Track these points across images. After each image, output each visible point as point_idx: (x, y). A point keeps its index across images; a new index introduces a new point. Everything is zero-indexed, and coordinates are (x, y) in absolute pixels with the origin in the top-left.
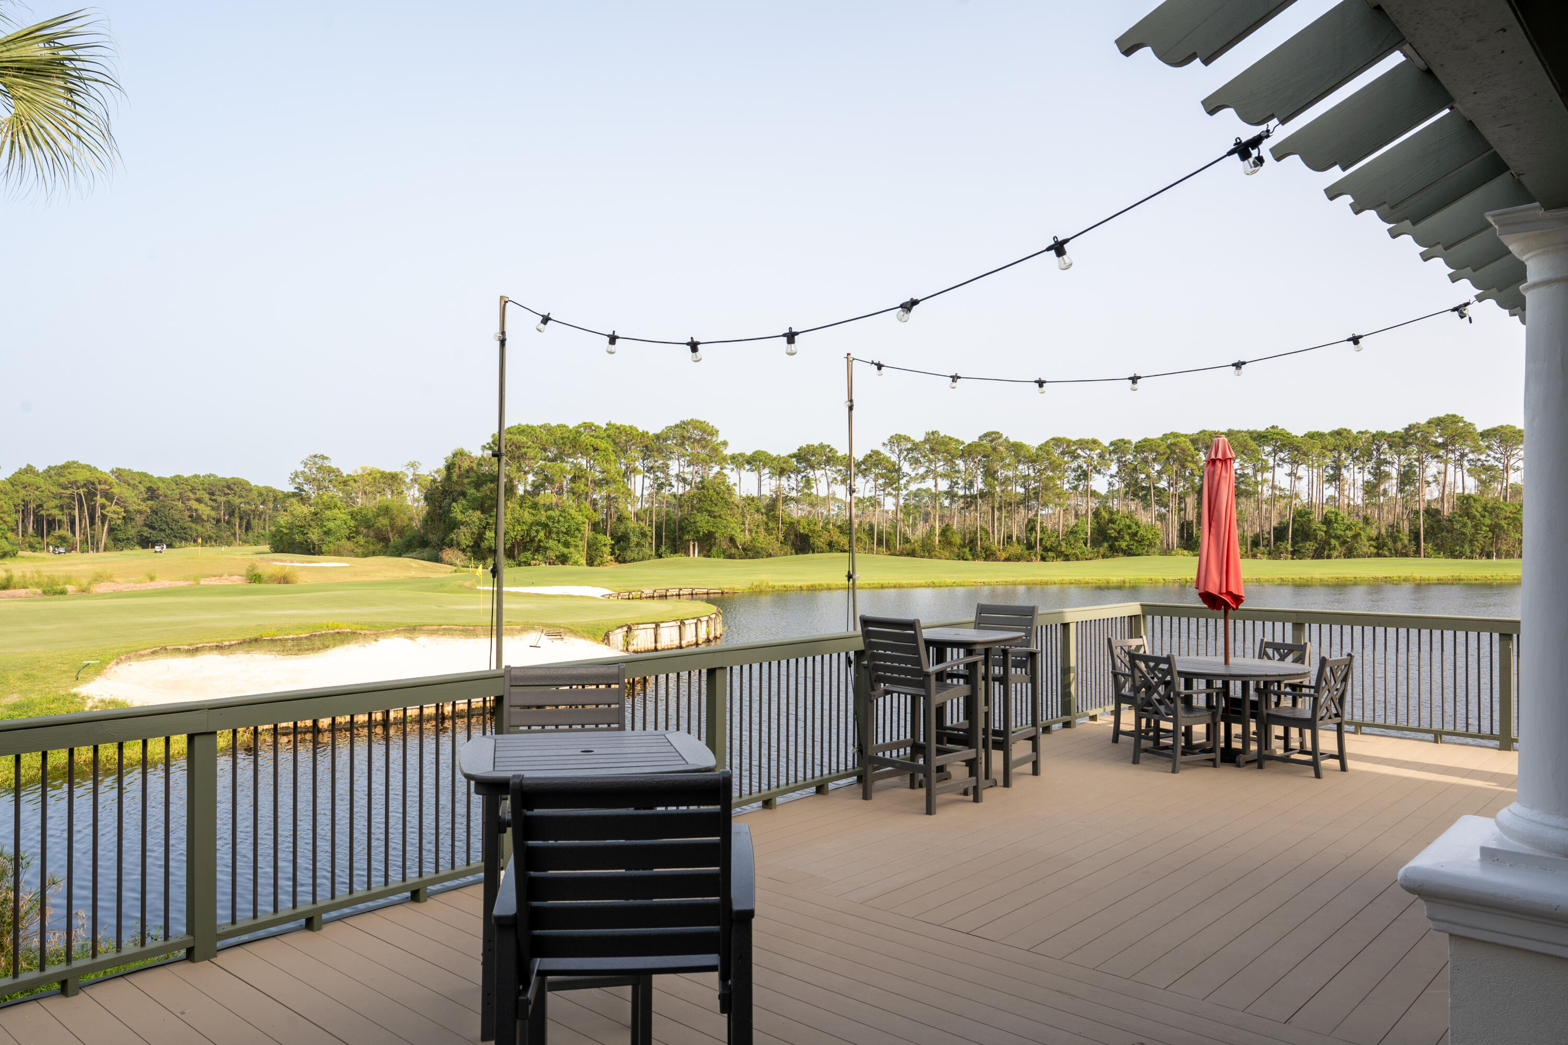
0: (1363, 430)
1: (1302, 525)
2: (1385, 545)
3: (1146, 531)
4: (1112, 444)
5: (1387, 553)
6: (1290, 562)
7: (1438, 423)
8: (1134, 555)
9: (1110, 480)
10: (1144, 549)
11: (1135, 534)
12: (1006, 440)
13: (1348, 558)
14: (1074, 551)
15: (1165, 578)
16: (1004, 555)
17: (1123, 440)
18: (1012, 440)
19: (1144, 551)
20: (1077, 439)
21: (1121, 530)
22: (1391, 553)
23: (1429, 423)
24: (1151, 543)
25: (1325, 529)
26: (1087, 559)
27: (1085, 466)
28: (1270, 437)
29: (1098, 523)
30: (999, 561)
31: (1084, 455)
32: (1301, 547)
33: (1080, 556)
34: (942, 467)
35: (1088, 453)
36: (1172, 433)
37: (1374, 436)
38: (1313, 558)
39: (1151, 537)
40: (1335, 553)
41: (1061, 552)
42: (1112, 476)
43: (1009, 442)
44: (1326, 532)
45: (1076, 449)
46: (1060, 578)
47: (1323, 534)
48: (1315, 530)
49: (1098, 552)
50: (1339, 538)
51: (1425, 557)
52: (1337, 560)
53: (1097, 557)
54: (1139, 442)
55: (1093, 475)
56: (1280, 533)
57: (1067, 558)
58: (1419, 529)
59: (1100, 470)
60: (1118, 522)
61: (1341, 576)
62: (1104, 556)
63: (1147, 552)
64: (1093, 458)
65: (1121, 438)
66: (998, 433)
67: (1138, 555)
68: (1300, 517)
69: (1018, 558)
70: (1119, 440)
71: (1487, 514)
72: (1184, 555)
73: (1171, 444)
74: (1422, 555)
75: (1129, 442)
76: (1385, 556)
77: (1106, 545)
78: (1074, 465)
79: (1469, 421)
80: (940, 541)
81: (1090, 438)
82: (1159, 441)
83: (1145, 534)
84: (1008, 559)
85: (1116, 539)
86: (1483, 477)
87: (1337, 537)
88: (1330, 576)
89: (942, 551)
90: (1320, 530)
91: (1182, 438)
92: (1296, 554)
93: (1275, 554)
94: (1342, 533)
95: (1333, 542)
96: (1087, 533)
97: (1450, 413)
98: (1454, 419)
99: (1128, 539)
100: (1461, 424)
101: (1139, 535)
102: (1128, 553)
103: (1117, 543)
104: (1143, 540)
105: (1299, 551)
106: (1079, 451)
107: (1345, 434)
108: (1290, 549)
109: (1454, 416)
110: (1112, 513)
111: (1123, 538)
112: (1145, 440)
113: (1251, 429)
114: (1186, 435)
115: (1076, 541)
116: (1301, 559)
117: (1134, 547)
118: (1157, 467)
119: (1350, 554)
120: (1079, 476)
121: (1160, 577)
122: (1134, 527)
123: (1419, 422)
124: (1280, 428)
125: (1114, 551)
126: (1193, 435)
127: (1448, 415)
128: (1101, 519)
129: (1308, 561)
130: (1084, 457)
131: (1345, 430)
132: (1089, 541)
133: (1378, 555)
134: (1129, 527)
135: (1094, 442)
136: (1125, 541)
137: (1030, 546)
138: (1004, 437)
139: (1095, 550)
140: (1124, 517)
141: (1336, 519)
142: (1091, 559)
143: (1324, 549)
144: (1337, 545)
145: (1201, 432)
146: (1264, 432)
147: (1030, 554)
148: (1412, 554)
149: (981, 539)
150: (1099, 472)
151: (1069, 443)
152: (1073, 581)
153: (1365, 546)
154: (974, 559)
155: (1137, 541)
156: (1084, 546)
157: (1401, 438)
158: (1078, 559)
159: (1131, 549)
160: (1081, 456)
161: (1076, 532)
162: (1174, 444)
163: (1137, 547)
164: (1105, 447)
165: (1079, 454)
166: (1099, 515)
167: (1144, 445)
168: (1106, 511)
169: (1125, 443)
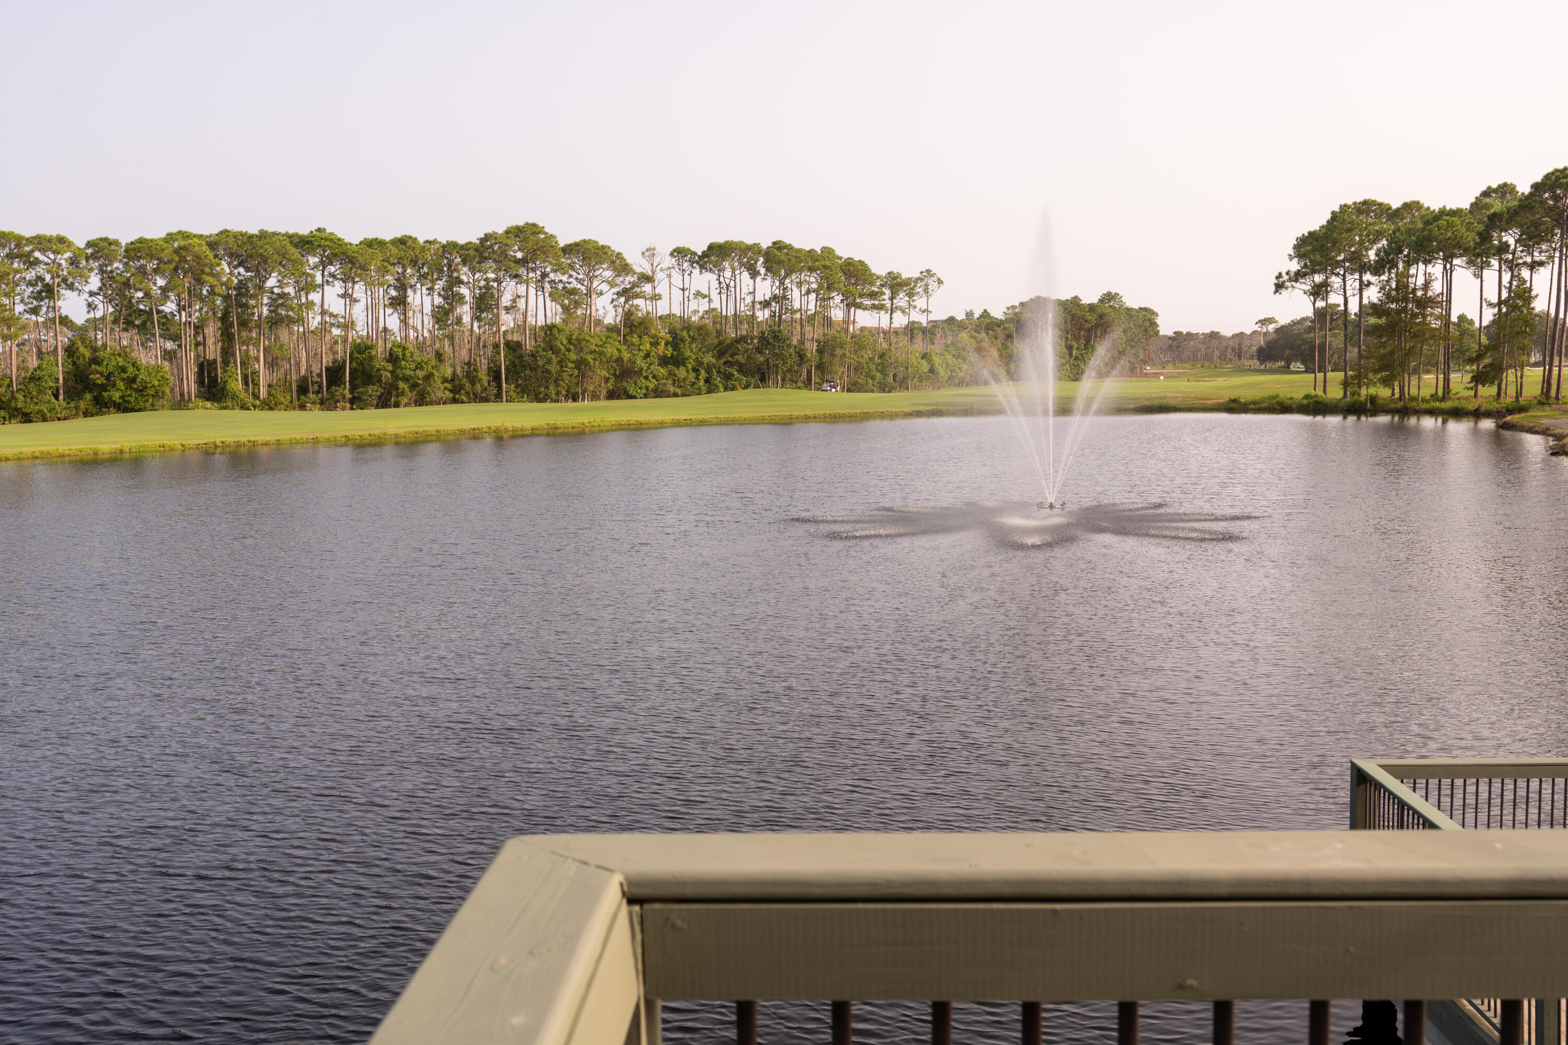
0: (431, 239)
1: (361, 363)
2: (462, 387)
3: (150, 374)
4: (89, 244)
5: (465, 398)
6: (348, 413)
7: (517, 232)
8: (133, 410)
9: (90, 300)
10: (147, 401)
11: (133, 380)
13: (420, 405)
14: (37, 408)
15: (183, 443)
17: (106, 239)
19: (148, 405)
20: (34, 234)
21: (110, 374)
22: (469, 398)
23: (507, 232)
24: (157, 393)
25: (391, 368)
26: (59, 419)
27: (48, 278)
28: (316, 243)
29: (74, 364)
31: (46, 260)
32: (361, 393)
33: (48, 415)
35: (52, 256)
36: (180, 232)
37: (444, 247)
38: (377, 407)
39: (156, 383)
40: (404, 400)
41: (17, 409)
42: (92, 294)
44: (391, 372)
45: (33, 251)
46: (17, 451)
47: (389, 375)
48: (378, 370)
49: (77, 408)
50: (408, 379)
51: (507, 401)
52: (407, 409)
53: (76, 416)
54: (132, 243)
55: (63, 292)
56: (334, 374)
57: (27, 418)
58: (500, 367)
59: (72, 284)
60: (105, 363)
61: (420, 429)
62: (86, 414)
63: (152, 405)
64: (60, 265)
65: (103, 236)
67: (139, 410)
68: (359, 352)
70: (101, 239)
71: (572, 347)
72: (206, 408)
73: (180, 248)
74: (504, 399)
75: (116, 243)
76: (463, 402)
77: (88, 396)
78: (31, 275)
79: (550, 233)
81: (55, 235)
83: (148, 380)
85: (103, 388)
86: (566, 302)
87: (406, 379)
88: (408, 430)
90: (385, 370)
91: (195, 240)
92: (356, 402)
93: (328, 404)
94: (412, 373)
95: (402, 385)
96: (57, 380)
97: (530, 221)
98: (534, 229)
99: (123, 388)
100: (542, 236)
101: (139, 380)
102: (124, 407)
103: (105, 394)
104: (146, 388)
105: (359, 399)
106: (37, 254)
107: (410, 243)
108: (349, 396)
109: (534, 225)
110: (95, 349)
111: (114, 385)
112: (141, 241)
113: (291, 232)
114: (201, 236)
115: (40, 392)
116: (362, 409)
117: (132, 400)
118: (161, 282)
119: (421, 400)
120: (40, 292)
121: (175, 442)
122: (131, 369)
123: (496, 231)
124: (328, 231)
125: (102, 406)
126: (211, 236)
127: (527, 224)
128: (78, 358)
129: (371, 412)
130: (46, 264)
131: (410, 237)
132: (61, 391)
133: (455, 401)
134: (124, 370)
135: (62, 240)
136: (117, 390)
139: (72, 405)
140: (114, 354)
141: (404, 355)
142: (65, 419)
143: (391, 395)
144: (407, 390)
145: (222, 233)
146: (307, 237)
148: (493, 398)
150: (71, 287)
151: (19, 241)
153: (439, 390)
155: (136, 390)
156: (53, 400)
157: (476, 250)
158: (45, 419)
159: (128, 402)
160: (40, 262)
161: (39, 378)
162: (184, 248)
163: (136, 399)
164: (79, 249)
165: (37, 259)
166: (74, 353)
167: (139, 248)
168: (86, 347)
169: (110, 244)
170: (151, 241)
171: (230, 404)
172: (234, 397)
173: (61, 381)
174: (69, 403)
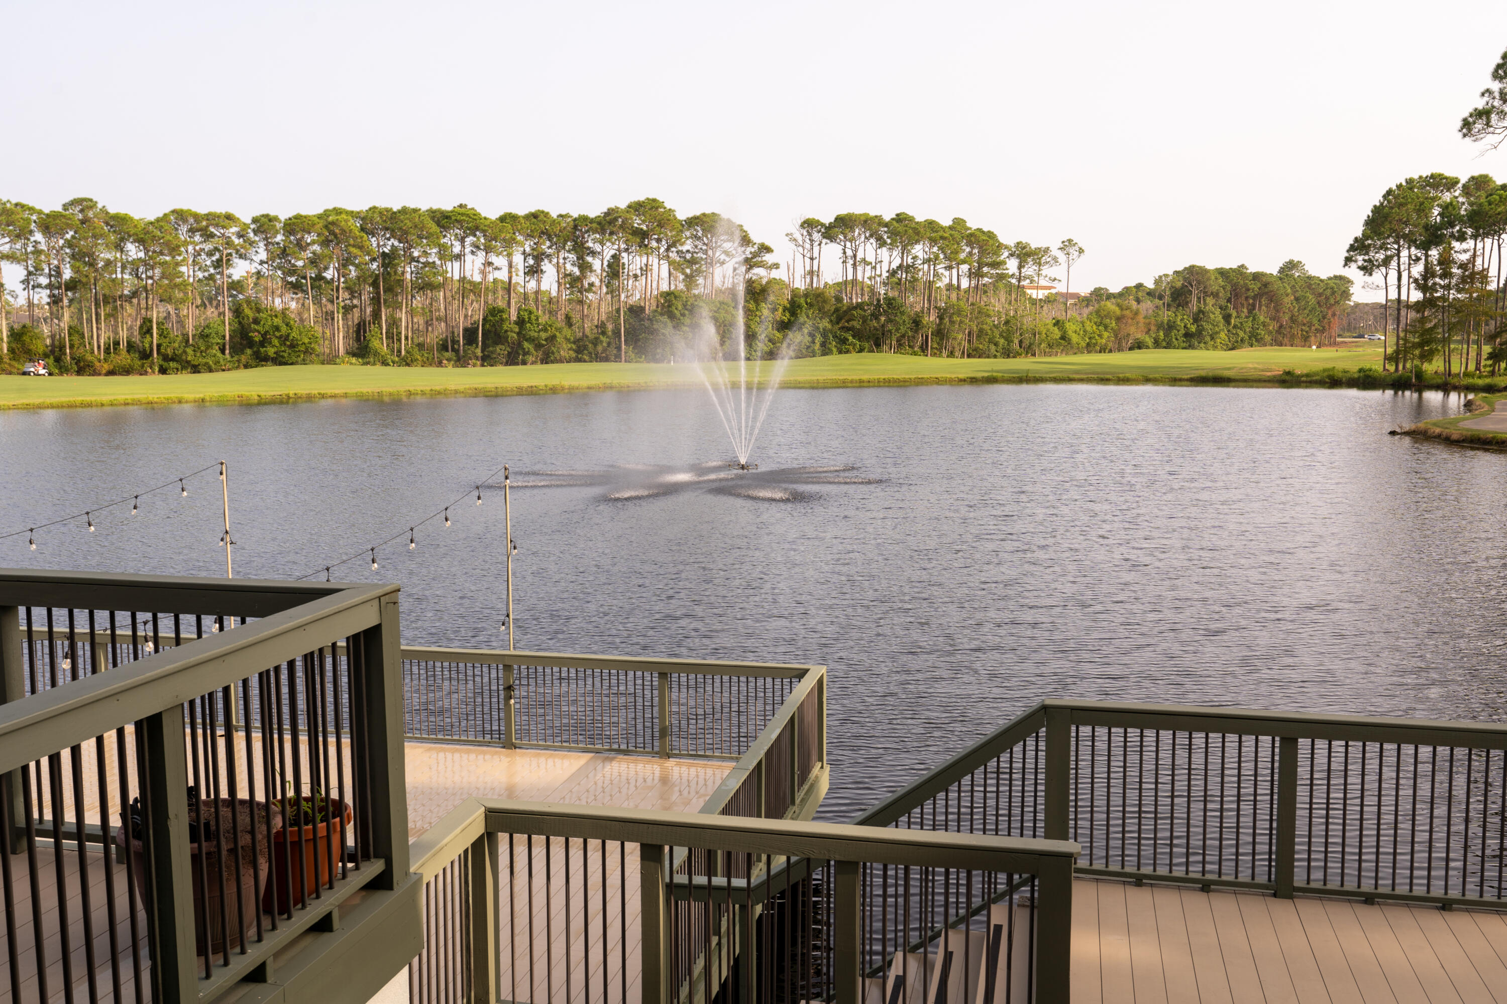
0: (564, 213)
1: (494, 325)
2: (585, 347)
3: (301, 333)
4: (255, 220)
5: (586, 358)
6: (479, 369)
7: (637, 207)
8: (286, 364)
9: (259, 267)
10: (299, 356)
11: (286, 337)
12: (104, 211)
13: (546, 363)
16: (106, 367)
17: (267, 216)
18: (112, 210)
19: (299, 359)
20: (208, 212)
21: (266, 333)
22: (591, 357)
23: (629, 207)
24: (307, 349)
25: (517, 330)
26: (224, 370)
27: (222, 248)
28: (453, 218)
29: (240, 323)
30: (100, 374)
31: (219, 233)
32: (492, 352)
33: (213, 366)
34: (8, 246)
35: (224, 230)
36: (334, 209)
37: (575, 220)
38: (507, 364)
39: (306, 341)
40: (530, 359)
41: (188, 362)
42: (261, 262)
43: (107, 213)
44: (518, 334)
45: (207, 226)
47: (515, 335)
48: (506, 331)
49: (239, 361)
50: (533, 340)
51: (626, 361)
52: (533, 367)
53: (238, 368)
54: (290, 219)
55: (235, 260)
56: (470, 334)
57: (196, 369)
58: (620, 330)
59: (244, 254)
60: (262, 323)
62: (246, 366)
63: (304, 360)
64: (230, 237)
65: (265, 213)
66: (91, 200)
67: (292, 364)
68: (493, 316)
69: (127, 371)
70: (263, 216)
71: (687, 312)
72: (351, 364)
74: (623, 359)
75: (277, 219)
76: (585, 361)
77: (249, 351)
78: (208, 247)
79: (668, 208)
80: (11, 350)
81: (224, 212)
82: (315, 219)
83: (299, 338)
84: (111, 373)
85: (262, 344)
86: (688, 271)
87: (531, 340)
89: (13, 363)
90: (512, 331)
92: (487, 360)
93: (461, 361)
94: (536, 334)
95: (526, 345)
96: (224, 337)
97: (651, 197)
98: (654, 204)
99: (278, 344)
100: (662, 210)
101: (291, 338)
102: (279, 361)
103: (262, 350)
104: (298, 345)
105: (488, 356)
106: (212, 229)
107: (542, 217)
108: (479, 354)
109: (654, 200)
110: (259, 310)
111: (270, 343)
112: (298, 217)
113: (435, 207)
114: (352, 212)
115: (208, 347)
116: (492, 366)
117: (286, 355)
119: (546, 359)
122: (284, 329)
123: (618, 206)
124: (469, 207)
125: (261, 360)
127: (648, 199)
128: (243, 319)
129: (500, 368)
130: (220, 237)
131: (543, 212)
132: (227, 347)
133: (578, 360)
134: (278, 329)
135: (229, 217)
136: (274, 346)
137: (145, 355)
138: (100, 206)
139: (235, 359)
140: (271, 316)
141: (529, 318)
142: (229, 370)
143: (519, 354)
144: (532, 350)
145: (370, 209)
146: (448, 212)
147: (143, 366)
148: (613, 358)
149: (71, 347)
150: (242, 256)
151: (197, 217)
152: (130, 401)
153: (565, 350)
154: (61, 374)
155: (289, 347)
156: (219, 354)
157: (599, 223)
158: (211, 371)
159: (283, 357)
160: (215, 235)
161: (207, 336)
162: (333, 223)
163: (289, 354)
164: (245, 224)
165: (212, 232)
166: (241, 313)
167: (294, 223)
168: (251, 309)
169: (270, 220)
170: (305, 217)
171: (372, 360)
172: (376, 354)
173: (227, 338)
174: (232, 357)
